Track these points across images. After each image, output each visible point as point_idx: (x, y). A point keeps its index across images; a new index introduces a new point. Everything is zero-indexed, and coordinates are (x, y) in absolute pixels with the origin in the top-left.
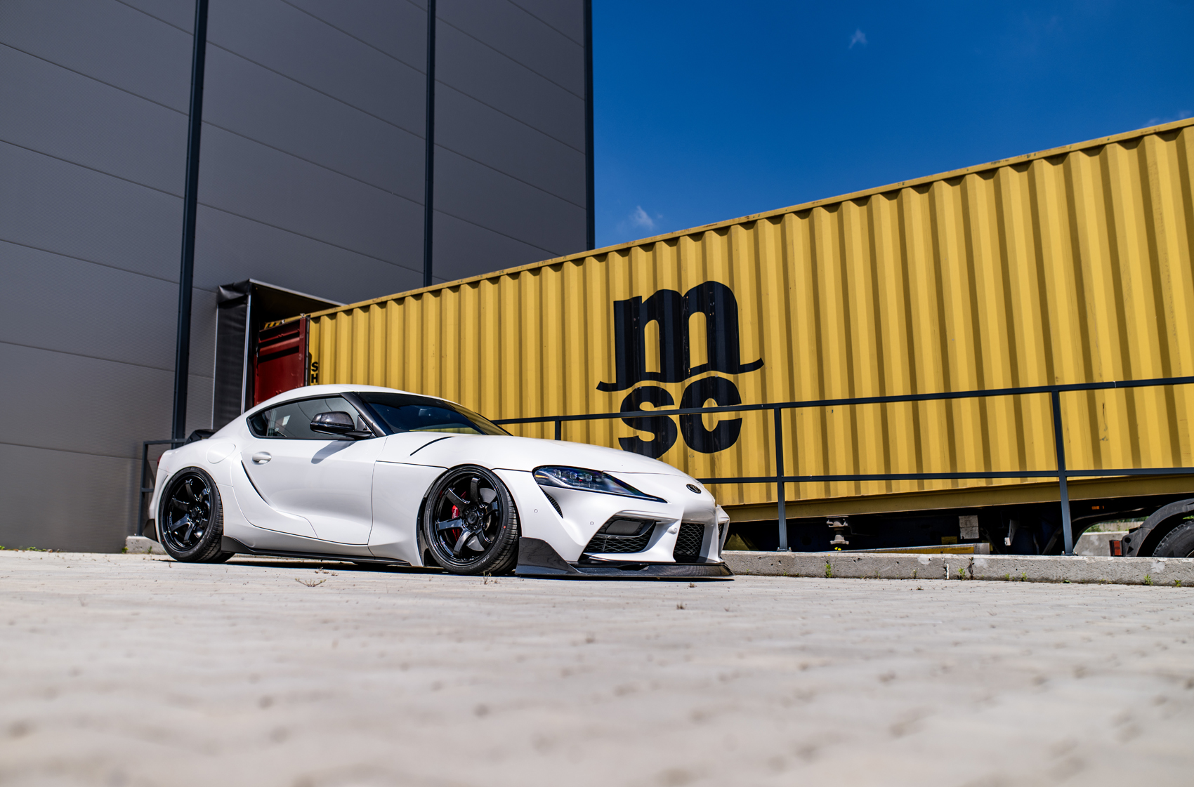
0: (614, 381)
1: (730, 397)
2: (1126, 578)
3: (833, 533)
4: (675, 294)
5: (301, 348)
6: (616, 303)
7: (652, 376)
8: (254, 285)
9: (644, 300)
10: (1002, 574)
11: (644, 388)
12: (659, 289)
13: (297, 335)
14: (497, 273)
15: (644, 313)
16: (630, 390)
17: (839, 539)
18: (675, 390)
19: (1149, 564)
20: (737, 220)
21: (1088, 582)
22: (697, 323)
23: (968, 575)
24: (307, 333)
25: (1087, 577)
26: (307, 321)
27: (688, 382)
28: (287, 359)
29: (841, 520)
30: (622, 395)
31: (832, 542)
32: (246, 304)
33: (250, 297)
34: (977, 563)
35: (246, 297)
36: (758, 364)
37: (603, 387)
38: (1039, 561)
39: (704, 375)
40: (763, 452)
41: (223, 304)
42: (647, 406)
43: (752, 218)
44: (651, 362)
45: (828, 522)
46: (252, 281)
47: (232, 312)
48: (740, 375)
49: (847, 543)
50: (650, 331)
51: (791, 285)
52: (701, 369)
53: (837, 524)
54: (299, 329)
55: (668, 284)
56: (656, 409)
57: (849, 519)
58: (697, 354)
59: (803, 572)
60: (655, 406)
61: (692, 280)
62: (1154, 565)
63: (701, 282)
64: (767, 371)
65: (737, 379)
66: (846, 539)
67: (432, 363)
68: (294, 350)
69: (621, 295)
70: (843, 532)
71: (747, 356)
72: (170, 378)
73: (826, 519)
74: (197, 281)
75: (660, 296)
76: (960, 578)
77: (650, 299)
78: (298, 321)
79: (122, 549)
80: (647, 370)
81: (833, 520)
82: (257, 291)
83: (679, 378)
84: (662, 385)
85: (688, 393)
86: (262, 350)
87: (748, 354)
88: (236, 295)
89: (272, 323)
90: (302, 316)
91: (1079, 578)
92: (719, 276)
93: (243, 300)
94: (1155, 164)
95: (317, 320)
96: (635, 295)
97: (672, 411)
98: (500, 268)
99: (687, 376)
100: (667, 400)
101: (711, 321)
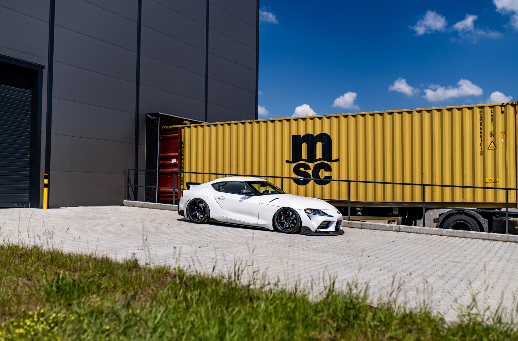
0: (291, 160)
1: (329, 169)
2: (437, 234)
3: (358, 211)
4: (312, 136)
5: (179, 138)
6: (292, 136)
7: (304, 160)
9: (302, 136)
10: (407, 231)
11: (301, 163)
12: (307, 133)
13: (177, 133)
14: (251, 121)
15: (302, 140)
16: (296, 164)
17: (359, 213)
18: (311, 165)
19: (442, 231)
20: (333, 115)
22: (319, 145)
23: (398, 230)
24: (181, 133)
25: (427, 233)
26: (181, 129)
27: (316, 163)
28: (173, 140)
29: (360, 208)
30: (294, 165)
31: (357, 214)
32: (158, 121)
33: (159, 119)
34: (401, 228)
36: (338, 160)
37: (287, 161)
38: (416, 228)
39: (321, 162)
40: (338, 186)
41: (149, 120)
42: (302, 169)
43: (338, 115)
44: (304, 156)
46: (160, 113)
47: (153, 124)
50: (304, 146)
51: (349, 137)
52: (320, 160)
53: (359, 209)
54: (178, 131)
55: (310, 132)
56: (305, 170)
57: (363, 208)
58: (319, 155)
59: (355, 227)
61: (318, 132)
62: (444, 231)
63: (321, 133)
64: (340, 163)
65: (331, 164)
66: (361, 213)
68: (176, 138)
69: (294, 133)
70: (361, 211)
71: (334, 157)
72: (134, 146)
73: (356, 207)
74: (140, 112)
75: (307, 136)
76: (396, 231)
77: (304, 136)
78: (176, 129)
79: (122, 205)
80: (302, 158)
81: (358, 208)
82: (162, 117)
83: (313, 162)
84: (307, 163)
85: (315, 167)
86: (163, 136)
87: (335, 157)
88: (154, 117)
89: (165, 127)
90: (179, 126)
92: (326, 131)
94: (455, 117)
96: (299, 134)
97: (310, 172)
98: (252, 119)
99: (315, 161)
100: (308, 168)
101: (323, 146)
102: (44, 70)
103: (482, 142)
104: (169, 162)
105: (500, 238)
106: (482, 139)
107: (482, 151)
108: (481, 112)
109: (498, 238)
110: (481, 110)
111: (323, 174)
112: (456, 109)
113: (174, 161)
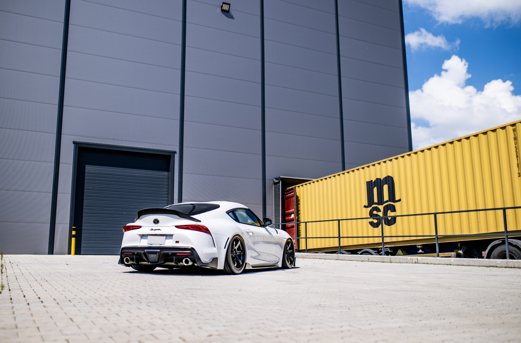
0: (367, 205)
1: (393, 209)
3: (418, 249)
4: (380, 179)
5: (294, 196)
6: (367, 182)
7: (376, 204)
8: (282, 178)
9: (373, 181)
10: (423, 262)
11: (374, 207)
12: (377, 178)
13: (293, 192)
15: (373, 185)
17: (420, 251)
18: (381, 207)
20: (394, 157)
21: (439, 264)
22: (386, 188)
23: (417, 262)
24: (296, 191)
26: (295, 188)
27: (384, 205)
28: (291, 198)
29: (420, 245)
30: (370, 209)
31: (418, 252)
33: (281, 182)
34: (418, 259)
35: (279, 182)
36: (400, 200)
37: (365, 207)
38: (430, 259)
39: (388, 203)
40: (402, 226)
41: (275, 184)
42: (375, 212)
43: (397, 156)
45: (417, 246)
46: (281, 177)
47: (277, 186)
48: (396, 203)
49: (423, 252)
50: (375, 190)
52: (387, 201)
53: (419, 247)
54: (293, 190)
55: (379, 177)
57: (422, 245)
59: (386, 261)
60: (377, 212)
61: (384, 175)
63: (386, 176)
64: (402, 202)
65: (395, 204)
66: (423, 251)
67: (326, 199)
68: (292, 196)
69: (368, 180)
70: (422, 249)
71: (397, 198)
73: (416, 245)
74: (267, 178)
75: (377, 180)
76: (416, 263)
77: (375, 181)
78: (292, 189)
80: (375, 202)
81: (418, 245)
82: (282, 179)
83: (382, 204)
84: (378, 206)
85: (384, 208)
86: (286, 196)
88: (277, 181)
89: (288, 188)
90: (294, 186)
91: (438, 263)
92: (390, 175)
93: (279, 183)
94: (491, 140)
95: (299, 187)
96: (371, 180)
97: (381, 214)
98: (340, 172)
99: (384, 203)
100: (379, 210)
101: (389, 187)
102: (175, 155)
103: (519, 163)
104: (289, 218)
105: (500, 264)
106: (518, 158)
107: (519, 172)
108: (514, 130)
109: (499, 264)
110: (514, 128)
111: (390, 214)
112: (490, 132)
113: (293, 216)
